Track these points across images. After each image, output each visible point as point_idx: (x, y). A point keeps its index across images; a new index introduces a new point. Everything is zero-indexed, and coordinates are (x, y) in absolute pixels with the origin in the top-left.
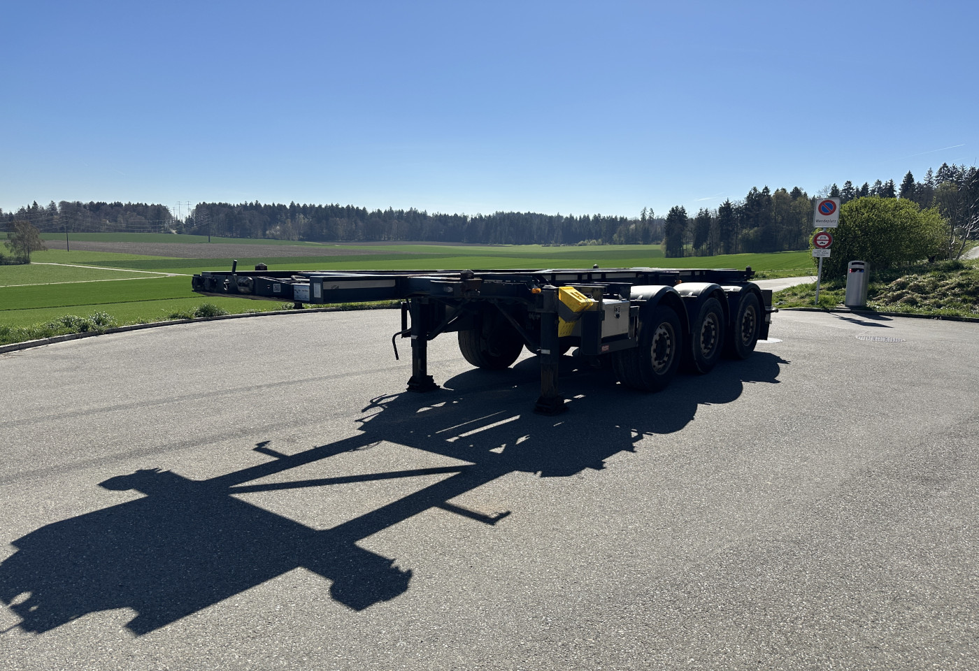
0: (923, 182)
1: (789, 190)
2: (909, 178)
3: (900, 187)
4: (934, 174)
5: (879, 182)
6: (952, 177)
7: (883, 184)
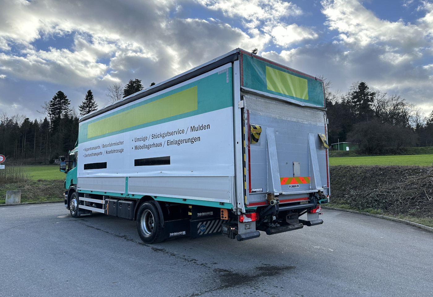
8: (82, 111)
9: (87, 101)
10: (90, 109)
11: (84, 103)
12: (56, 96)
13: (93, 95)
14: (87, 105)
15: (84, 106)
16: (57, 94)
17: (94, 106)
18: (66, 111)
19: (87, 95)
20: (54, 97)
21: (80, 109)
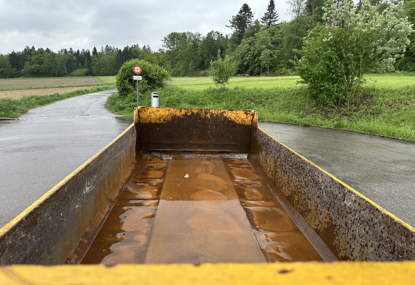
0: (100, 52)
1: (45, 49)
2: (95, 49)
3: (92, 53)
4: (104, 49)
5: (83, 50)
6: (110, 51)
7: (85, 51)
8: (264, 22)
9: (268, 12)
10: (271, 20)
11: (266, 14)
12: (242, 9)
13: (275, 5)
14: (269, 16)
15: (265, 17)
16: (242, 7)
17: (275, 17)
18: (249, 25)
19: (270, 5)
20: (240, 11)
21: (261, 20)
